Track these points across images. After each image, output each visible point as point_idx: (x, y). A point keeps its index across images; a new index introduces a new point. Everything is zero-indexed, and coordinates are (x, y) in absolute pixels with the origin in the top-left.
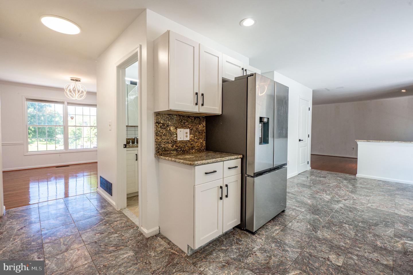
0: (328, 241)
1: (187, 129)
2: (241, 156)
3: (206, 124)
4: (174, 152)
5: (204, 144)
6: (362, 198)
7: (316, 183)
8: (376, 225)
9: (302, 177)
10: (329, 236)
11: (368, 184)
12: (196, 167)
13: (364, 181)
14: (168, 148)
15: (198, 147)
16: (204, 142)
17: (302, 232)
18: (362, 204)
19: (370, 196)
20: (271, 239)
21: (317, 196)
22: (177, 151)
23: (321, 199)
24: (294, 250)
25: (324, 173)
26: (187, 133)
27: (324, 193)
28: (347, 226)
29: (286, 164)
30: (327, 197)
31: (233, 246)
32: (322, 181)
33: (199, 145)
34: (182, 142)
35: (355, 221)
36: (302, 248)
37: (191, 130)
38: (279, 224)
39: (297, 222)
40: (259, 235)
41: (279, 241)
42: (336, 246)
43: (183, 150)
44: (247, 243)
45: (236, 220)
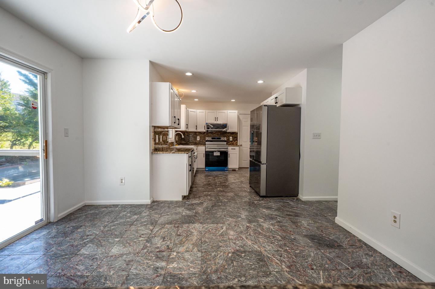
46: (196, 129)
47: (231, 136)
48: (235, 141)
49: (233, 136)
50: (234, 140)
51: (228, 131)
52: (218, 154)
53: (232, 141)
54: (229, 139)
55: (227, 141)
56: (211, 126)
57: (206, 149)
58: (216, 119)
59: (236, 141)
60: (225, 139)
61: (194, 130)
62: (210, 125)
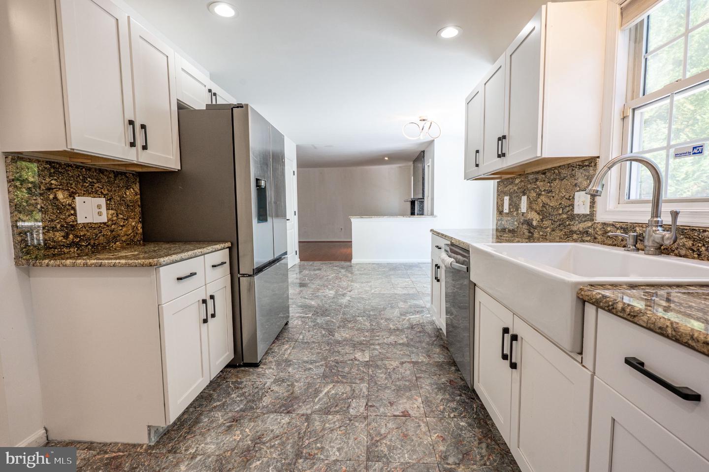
0: (349, 340)
1: (100, 197)
2: (229, 244)
3: (140, 190)
4: (72, 250)
5: (141, 230)
6: (365, 285)
7: (312, 278)
8: (384, 309)
9: (293, 274)
10: (347, 336)
11: (365, 269)
12: (161, 268)
13: (360, 267)
14: (54, 242)
15: (128, 235)
16: (140, 225)
17: (318, 341)
18: (366, 292)
19: (370, 282)
20: (284, 364)
21: (320, 294)
22: (78, 248)
23: (325, 297)
24: (317, 364)
25: (317, 264)
26: (99, 207)
27: (326, 288)
28: (361, 318)
29: (286, 253)
30: (331, 293)
31: (231, 394)
32: (318, 275)
33: (129, 232)
34: (89, 226)
35: (367, 311)
36: (325, 359)
37: (110, 200)
38: (287, 341)
39: (309, 331)
40: (264, 364)
41: (296, 361)
42: (358, 342)
43: (94, 244)
44: (253, 382)
45: (228, 353)
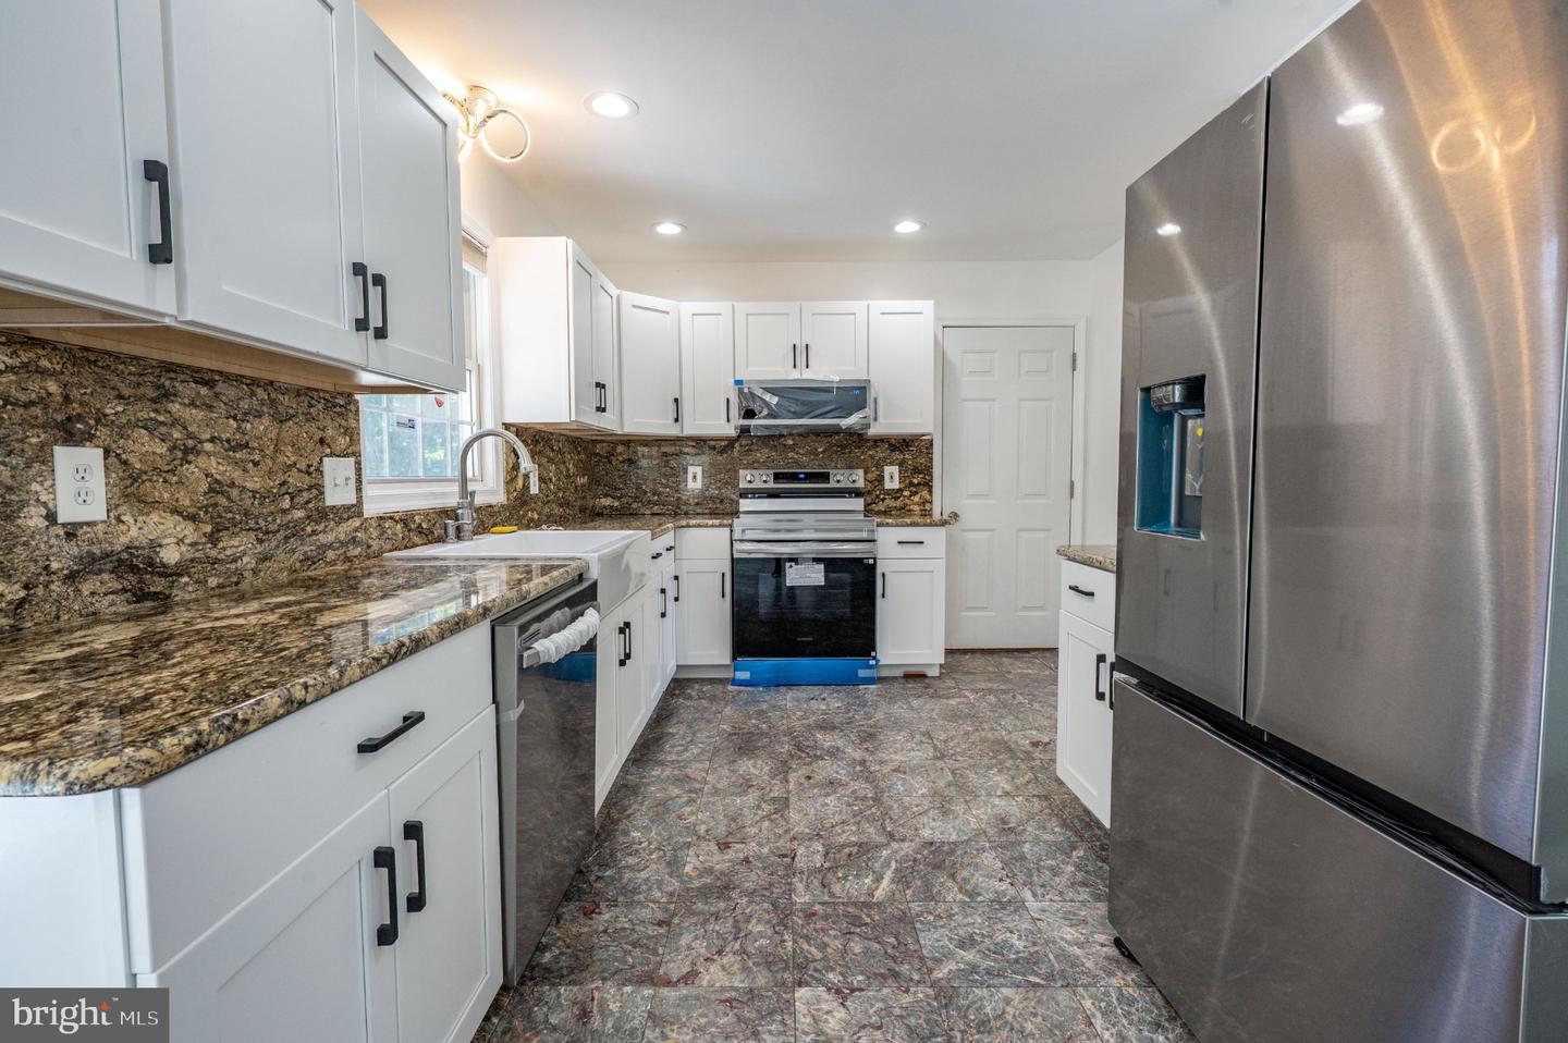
46: (677, 420)
47: (891, 464)
48: (914, 488)
49: (901, 464)
50: (911, 484)
51: (873, 431)
52: (815, 576)
53: (896, 494)
54: (881, 479)
55: (869, 492)
56: (767, 397)
57: (735, 544)
58: (801, 354)
59: (925, 493)
60: (859, 478)
61: (661, 426)
62: (759, 392)
